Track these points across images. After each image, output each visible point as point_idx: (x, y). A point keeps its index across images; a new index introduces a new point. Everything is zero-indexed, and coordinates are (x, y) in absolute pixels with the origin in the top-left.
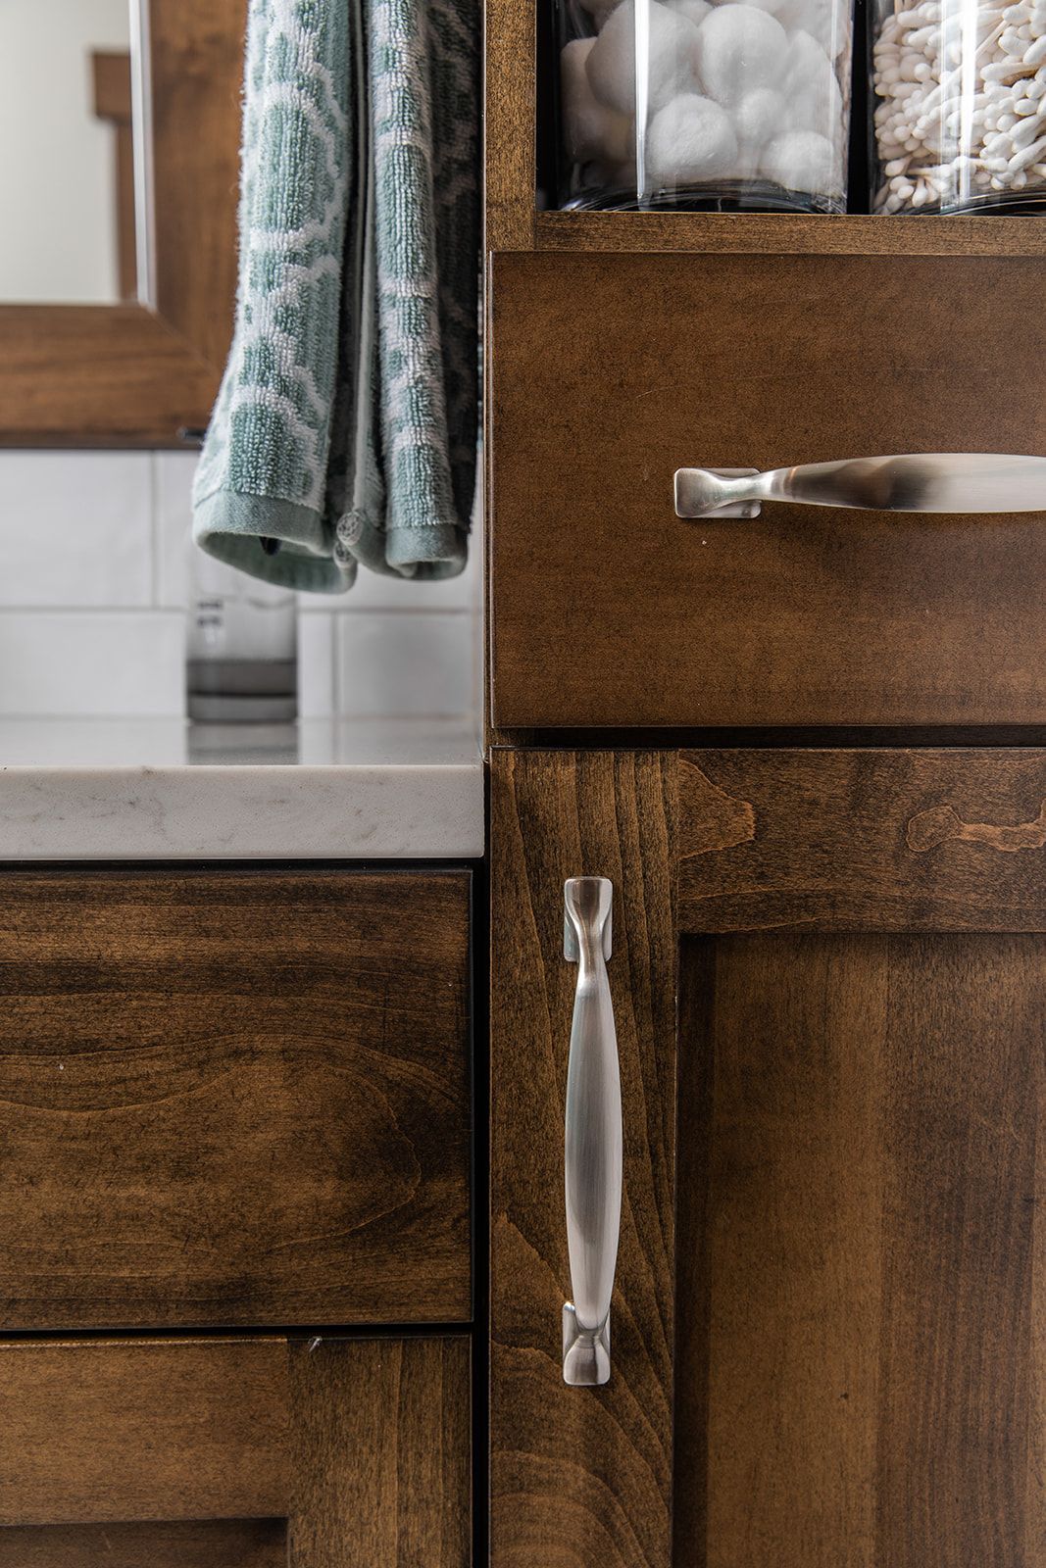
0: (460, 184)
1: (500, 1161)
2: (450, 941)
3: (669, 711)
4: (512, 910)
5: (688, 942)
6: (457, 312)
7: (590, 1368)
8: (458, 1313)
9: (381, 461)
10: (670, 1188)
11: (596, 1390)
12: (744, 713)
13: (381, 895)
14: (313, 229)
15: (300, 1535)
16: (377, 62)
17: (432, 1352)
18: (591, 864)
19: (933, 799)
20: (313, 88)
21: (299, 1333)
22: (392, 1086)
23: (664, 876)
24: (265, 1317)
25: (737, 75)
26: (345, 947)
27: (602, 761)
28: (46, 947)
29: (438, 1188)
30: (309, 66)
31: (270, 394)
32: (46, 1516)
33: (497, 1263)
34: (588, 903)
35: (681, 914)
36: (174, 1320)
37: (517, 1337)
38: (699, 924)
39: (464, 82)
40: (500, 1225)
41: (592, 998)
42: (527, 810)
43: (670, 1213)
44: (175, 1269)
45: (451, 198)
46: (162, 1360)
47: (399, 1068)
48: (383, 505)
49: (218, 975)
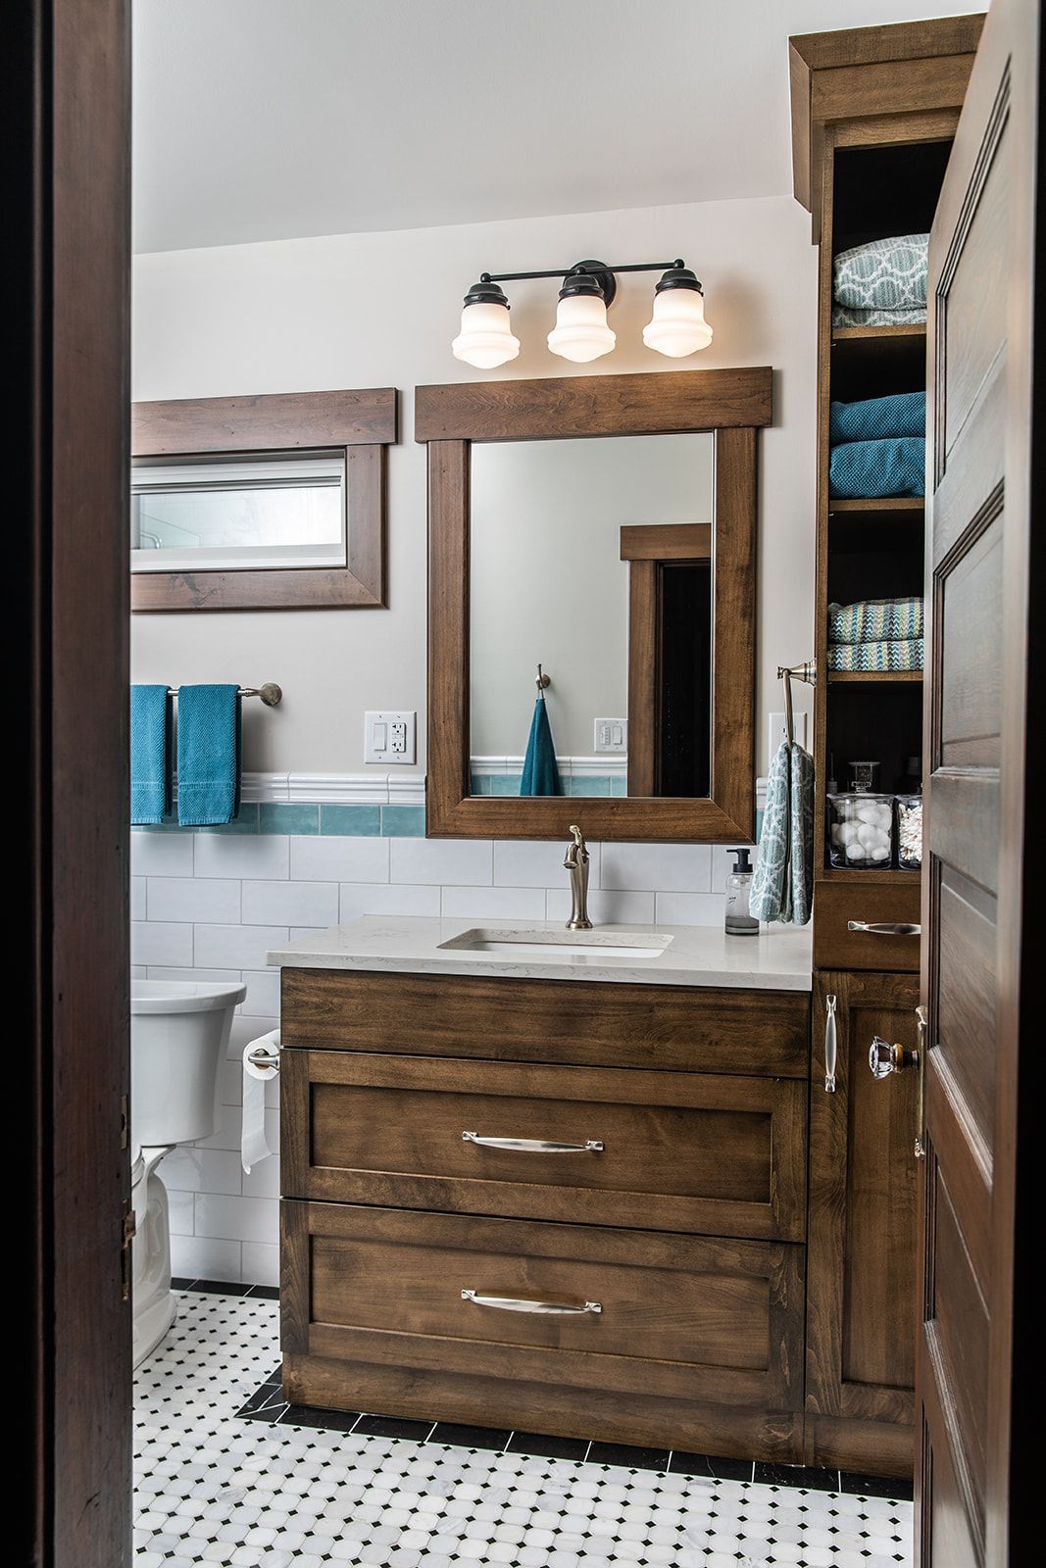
0: (810, 842)
1: (814, 1048)
2: (805, 1006)
3: (848, 965)
4: (817, 1001)
5: (851, 1009)
6: (808, 868)
7: (830, 1088)
8: (805, 1076)
9: (792, 902)
10: (847, 1055)
11: (832, 1093)
12: (862, 966)
13: (792, 996)
14: (780, 862)
15: (774, 1117)
16: (793, 828)
17: (800, 1083)
18: (832, 993)
19: (899, 984)
20: (781, 836)
21: (775, 1078)
22: (794, 1032)
23: (846, 996)
24: (768, 1074)
25: (865, 840)
26: (786, 1006)
27: (834, 974)
28: (731, 1002)
29: (802, 1052)
30: (780, 831)
31: (771, 896)
32: (727, 1108)
33: (813, 1067)
34: (831, 1001)
35: (849, 1004)
36: (752, 1073)
37: (816, 1082)
38: (852, 1005)
39: (811, 822)
40: (814, 1060)
41: (831, 1018)
42: (820, 982)
43: (847, 1060)
44: (752, 1064)
45: (808, 845)
46: (750, 1081)
47: (795, 1029)
48: (792, 911)
49: (761, 1009)
